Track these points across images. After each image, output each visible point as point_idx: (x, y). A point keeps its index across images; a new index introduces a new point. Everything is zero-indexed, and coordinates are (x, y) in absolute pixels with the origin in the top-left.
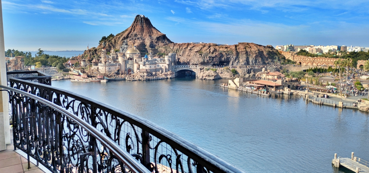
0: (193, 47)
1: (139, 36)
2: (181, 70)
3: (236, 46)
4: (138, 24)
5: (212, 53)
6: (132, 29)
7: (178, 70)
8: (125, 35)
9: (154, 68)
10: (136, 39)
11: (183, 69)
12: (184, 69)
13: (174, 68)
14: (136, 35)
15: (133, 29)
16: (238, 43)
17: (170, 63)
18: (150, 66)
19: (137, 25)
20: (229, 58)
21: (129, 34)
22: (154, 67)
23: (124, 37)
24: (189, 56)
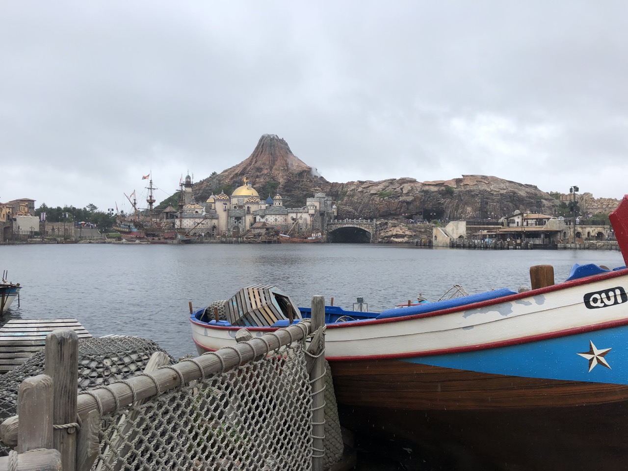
0: (369, 186)
1: (265, 172)
2: (339, 227)
3: (458, 181)
4: (264, 151)
5: (406, 193)
6: (252, 159)
7: (334, 228)
8: (238, 170)
9: (284, 224)
10: (257, 177)
11: (345, 226)
12: (347, 226)
13: (325, 225)
14: (259, 169)
15: (255, 160)
16: (463, 176)
17: (315, 212)
18: (275, 217)
19: (262, 152)
20: (443, 204)
21: (245, 169)
22: (283, 219)
23: (237, 174)
24: (360, 203)
